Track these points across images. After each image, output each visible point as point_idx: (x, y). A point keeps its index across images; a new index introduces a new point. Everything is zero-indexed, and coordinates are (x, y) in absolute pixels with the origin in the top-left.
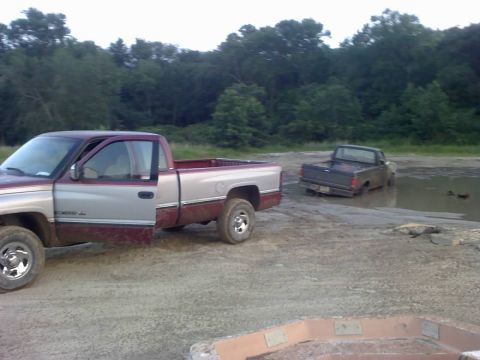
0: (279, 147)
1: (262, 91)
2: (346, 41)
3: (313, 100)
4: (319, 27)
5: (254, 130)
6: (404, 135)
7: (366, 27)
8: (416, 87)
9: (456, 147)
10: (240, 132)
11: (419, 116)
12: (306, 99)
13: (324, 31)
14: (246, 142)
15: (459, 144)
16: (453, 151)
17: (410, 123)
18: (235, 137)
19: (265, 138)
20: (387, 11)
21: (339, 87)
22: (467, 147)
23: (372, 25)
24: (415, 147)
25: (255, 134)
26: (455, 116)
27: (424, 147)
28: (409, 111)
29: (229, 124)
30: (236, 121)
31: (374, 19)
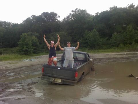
0: (44, 53)
1: (38, 35)
2: (65, 19)
3: (55, 37)
4: (56, 15)
5: (35, 47)
6: (86, 47)
7: (71, 14)
8: (88, 31)
9: (103, 50)
10: (29, 48)
11: (90, 41)
12: (53, 37)
13: (57, 16)
14: (31, 52)
15: (104, 49)
16: (103, 51)
17: (87, 43)
18: (27, 51)
19: (39, 50)
20: (77, 9)
21: (63, 32)
22: (107, 50)
23: (72, 13)
24: (90, 51)
25: (35, 49)
26: (102, 40)
27: (93, 51)
28: (87, 39)
29: (24, 46)
30: (27, 45)
31: (73, 11)
